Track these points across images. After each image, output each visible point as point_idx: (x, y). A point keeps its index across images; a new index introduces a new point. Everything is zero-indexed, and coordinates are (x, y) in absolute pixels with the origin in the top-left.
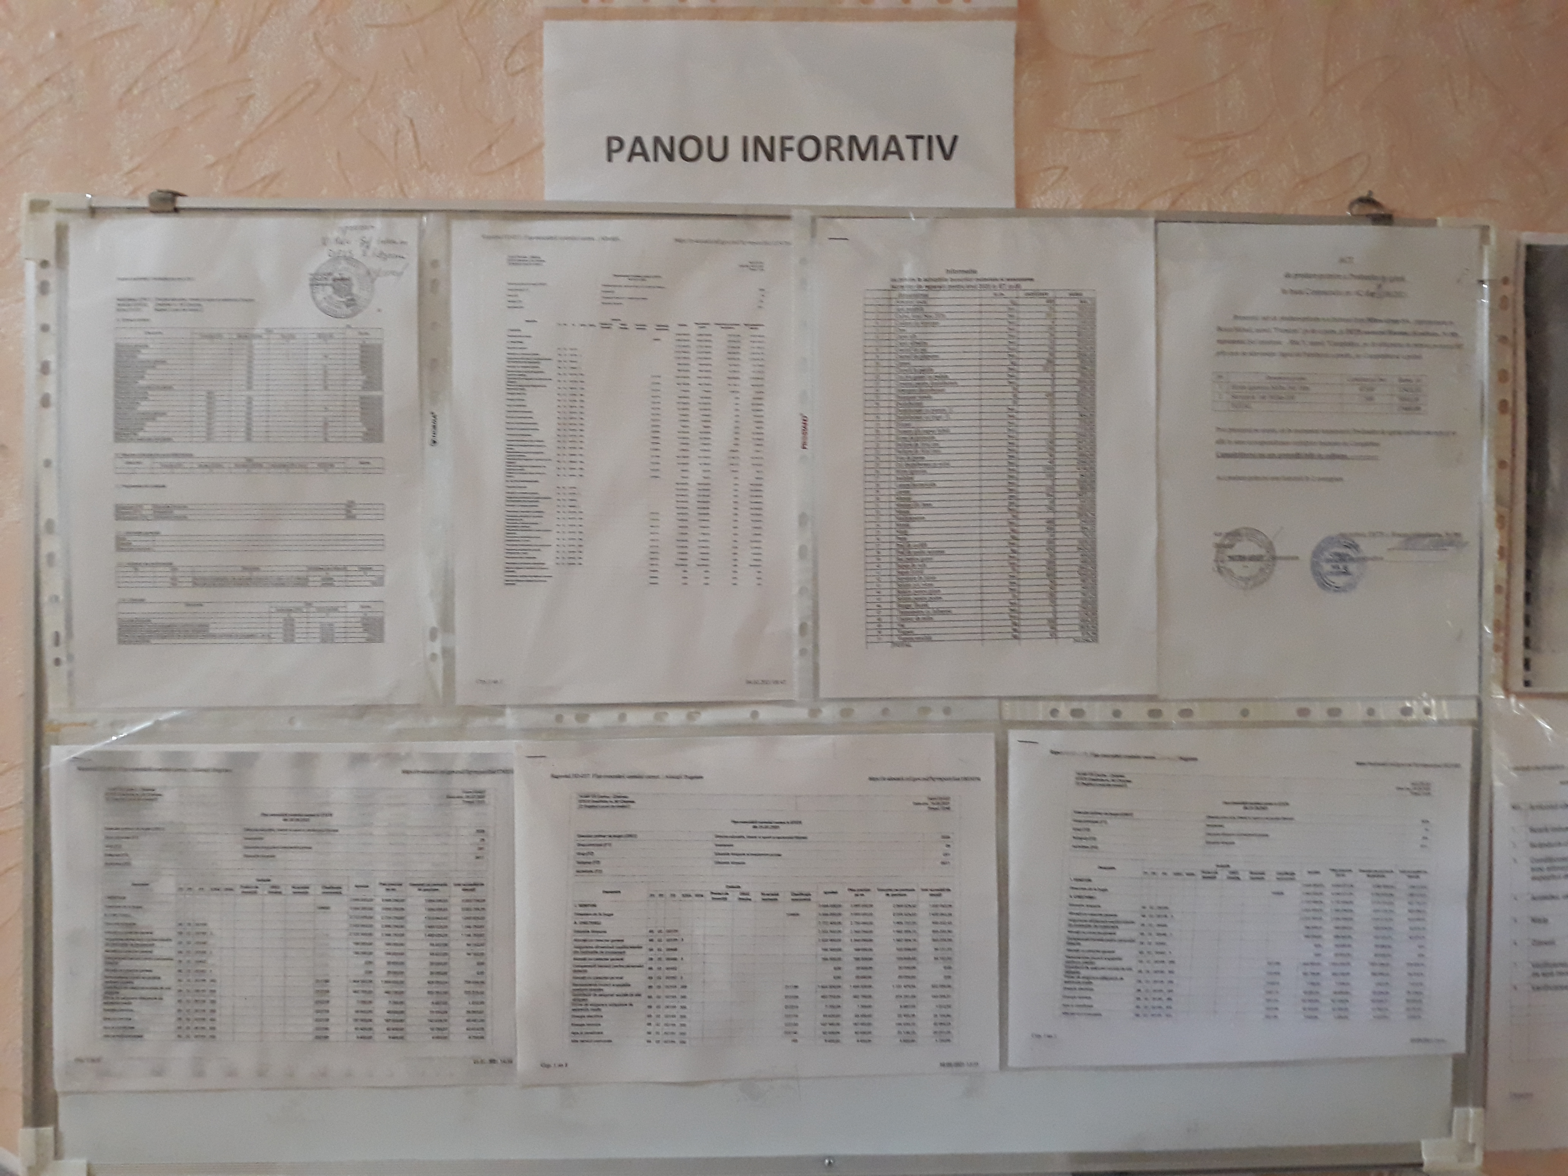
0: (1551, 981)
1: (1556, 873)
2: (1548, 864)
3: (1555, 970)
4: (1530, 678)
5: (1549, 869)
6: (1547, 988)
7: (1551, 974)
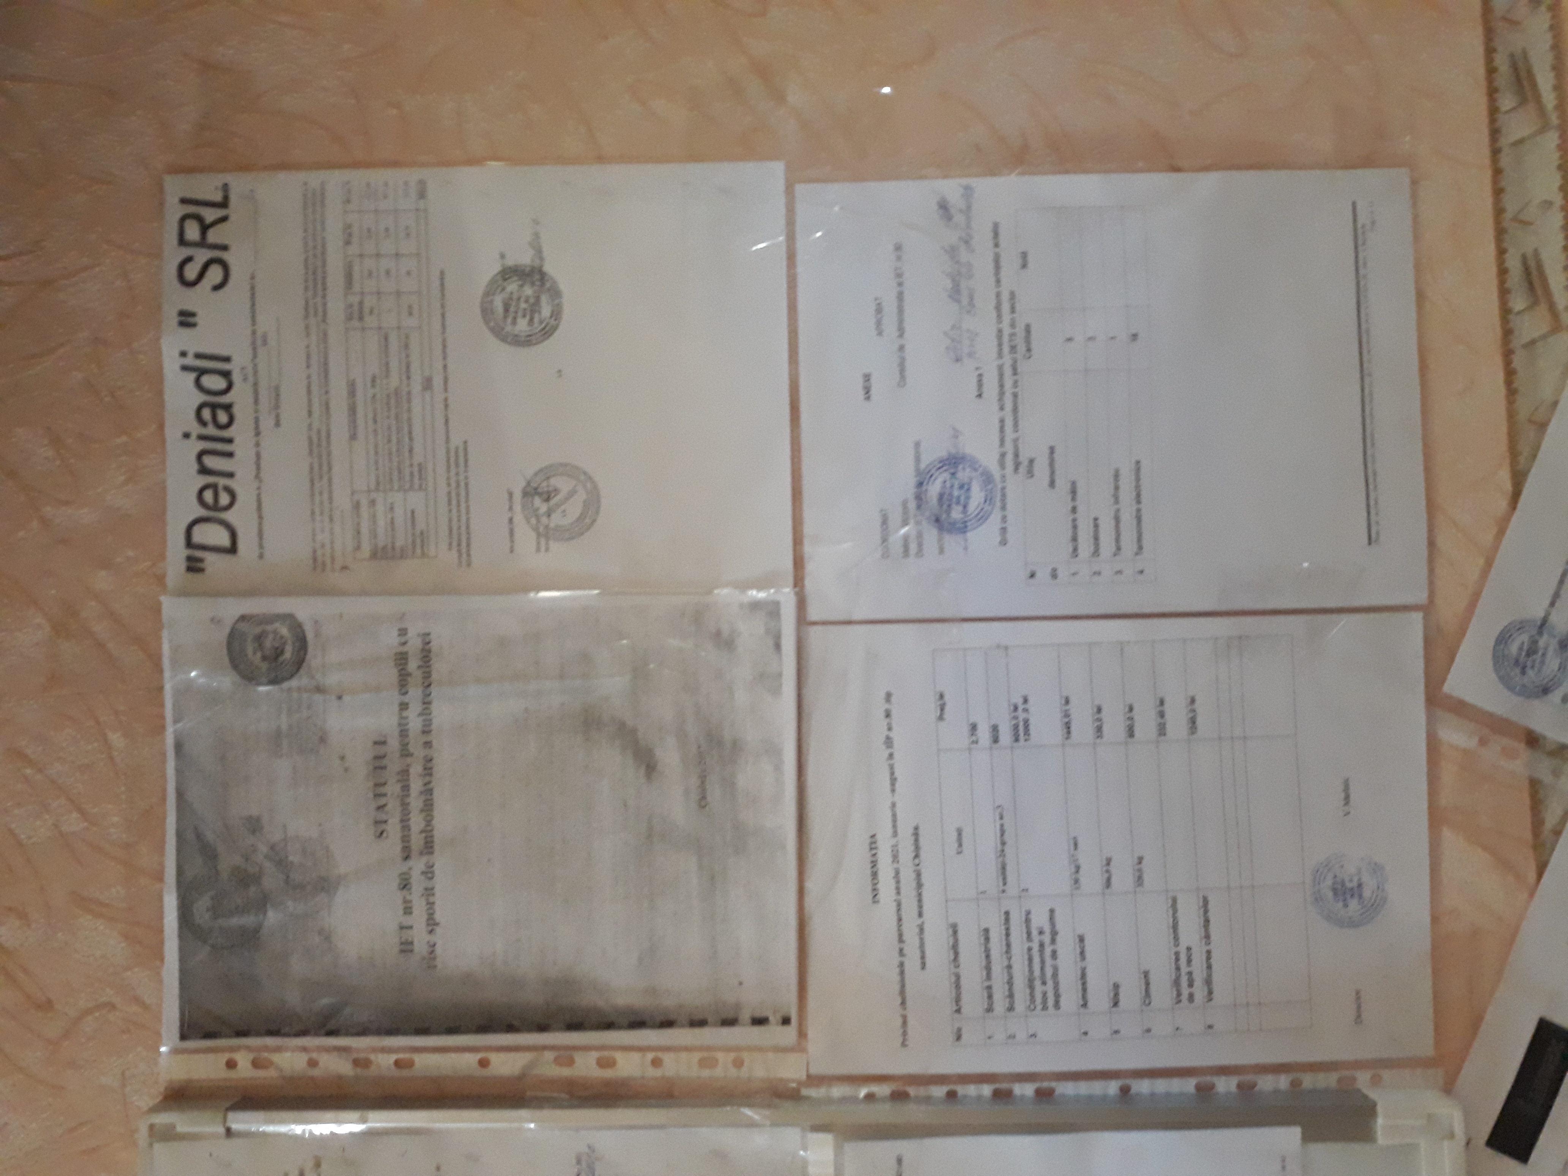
0: (1199, 977)
1: (1049, 972)
2: (1038, 983)
3: (1184, 969)
4: (779, 1017)
5: (1044, 983)
6: (1208, 982)
7: (1190, 974)
